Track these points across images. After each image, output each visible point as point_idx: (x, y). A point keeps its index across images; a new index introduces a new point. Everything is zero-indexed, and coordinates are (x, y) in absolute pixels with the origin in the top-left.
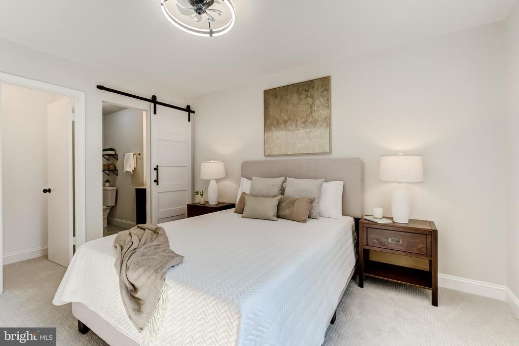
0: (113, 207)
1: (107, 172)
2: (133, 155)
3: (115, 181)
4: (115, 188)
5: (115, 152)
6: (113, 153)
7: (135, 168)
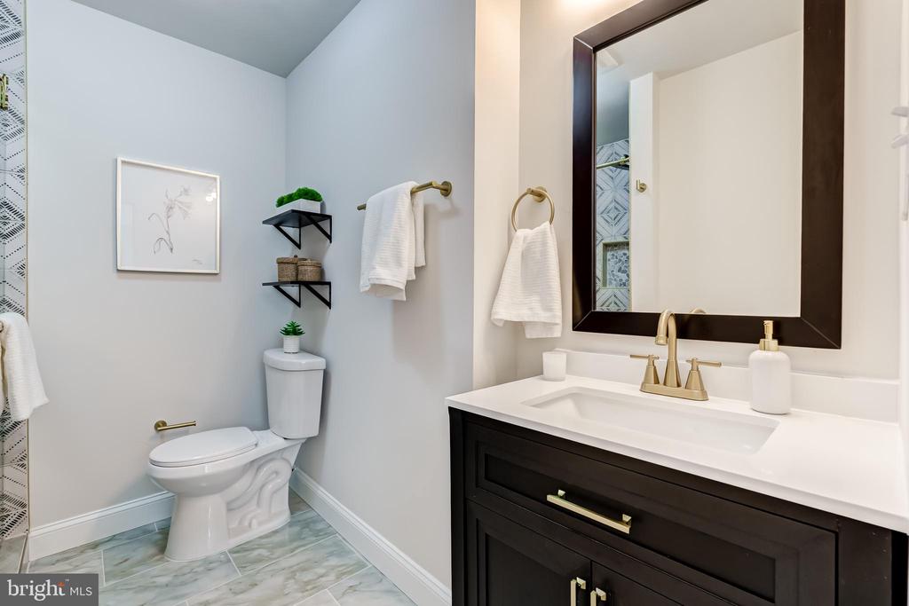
0: (310, 440)
1: (293, 290)
2: (413, 193)
3: (318, 330)
4: (320, 363)
5: (323, 206)
6: (313, 207)
7: (418, 270)
